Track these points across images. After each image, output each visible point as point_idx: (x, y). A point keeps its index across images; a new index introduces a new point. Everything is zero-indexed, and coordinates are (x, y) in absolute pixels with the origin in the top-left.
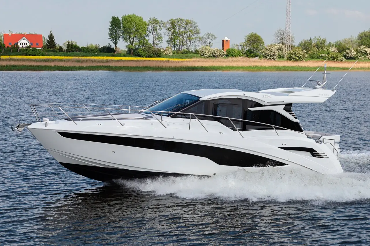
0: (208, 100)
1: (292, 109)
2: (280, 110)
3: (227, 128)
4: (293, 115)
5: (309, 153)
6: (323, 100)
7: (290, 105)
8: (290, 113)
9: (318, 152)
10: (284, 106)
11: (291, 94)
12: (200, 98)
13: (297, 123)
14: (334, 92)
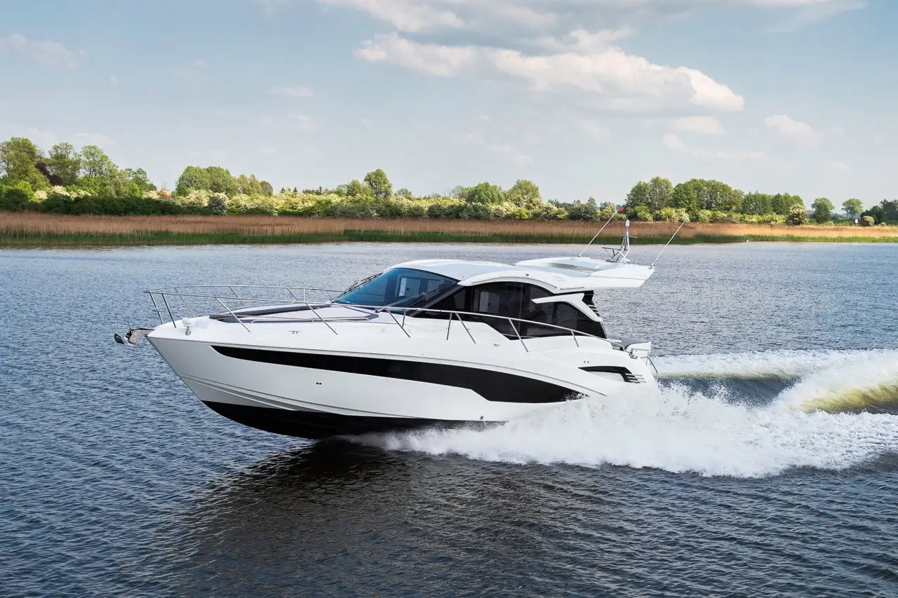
0: (472, 285)
1: (594, 299)
2: (577, 301)
3: (501, 335)
4: (594, 311)
5: (619, 376)
6: (638, 284)
7: (592, 292)
8: (591, 307)
9: (633, 374)
10: (583, 295)
11: (594, 274)
12: (459, 281)
13: (599, 323)
14: (653, 270)
